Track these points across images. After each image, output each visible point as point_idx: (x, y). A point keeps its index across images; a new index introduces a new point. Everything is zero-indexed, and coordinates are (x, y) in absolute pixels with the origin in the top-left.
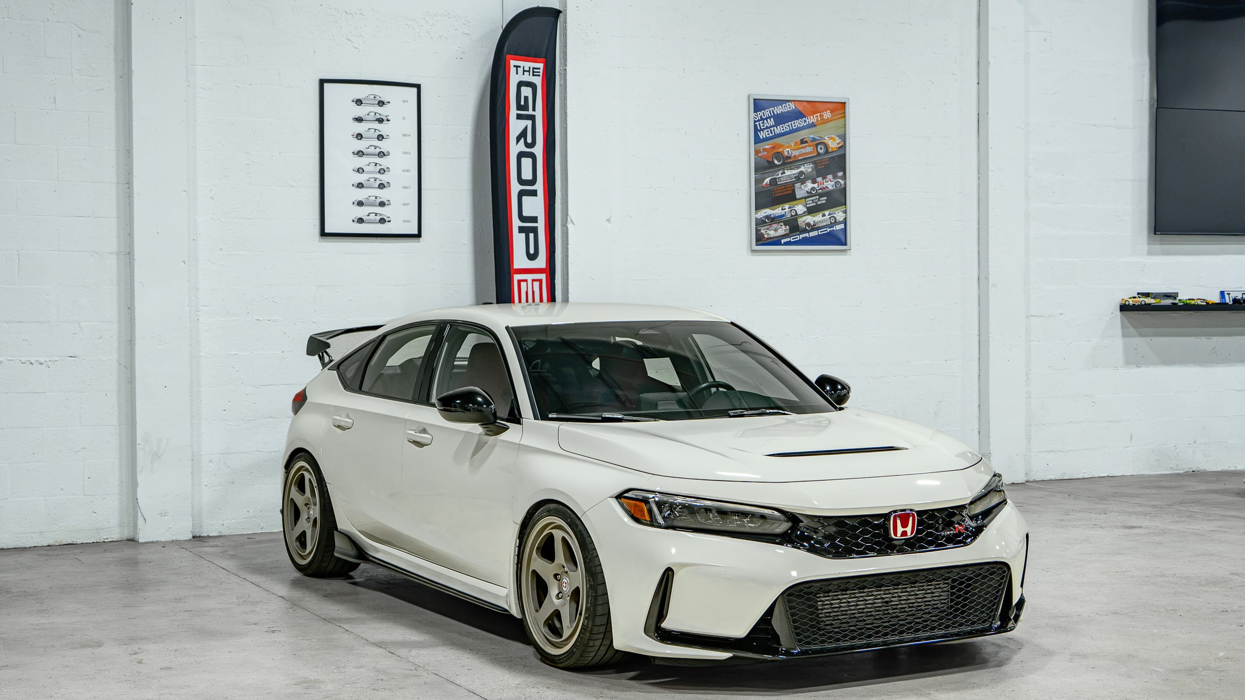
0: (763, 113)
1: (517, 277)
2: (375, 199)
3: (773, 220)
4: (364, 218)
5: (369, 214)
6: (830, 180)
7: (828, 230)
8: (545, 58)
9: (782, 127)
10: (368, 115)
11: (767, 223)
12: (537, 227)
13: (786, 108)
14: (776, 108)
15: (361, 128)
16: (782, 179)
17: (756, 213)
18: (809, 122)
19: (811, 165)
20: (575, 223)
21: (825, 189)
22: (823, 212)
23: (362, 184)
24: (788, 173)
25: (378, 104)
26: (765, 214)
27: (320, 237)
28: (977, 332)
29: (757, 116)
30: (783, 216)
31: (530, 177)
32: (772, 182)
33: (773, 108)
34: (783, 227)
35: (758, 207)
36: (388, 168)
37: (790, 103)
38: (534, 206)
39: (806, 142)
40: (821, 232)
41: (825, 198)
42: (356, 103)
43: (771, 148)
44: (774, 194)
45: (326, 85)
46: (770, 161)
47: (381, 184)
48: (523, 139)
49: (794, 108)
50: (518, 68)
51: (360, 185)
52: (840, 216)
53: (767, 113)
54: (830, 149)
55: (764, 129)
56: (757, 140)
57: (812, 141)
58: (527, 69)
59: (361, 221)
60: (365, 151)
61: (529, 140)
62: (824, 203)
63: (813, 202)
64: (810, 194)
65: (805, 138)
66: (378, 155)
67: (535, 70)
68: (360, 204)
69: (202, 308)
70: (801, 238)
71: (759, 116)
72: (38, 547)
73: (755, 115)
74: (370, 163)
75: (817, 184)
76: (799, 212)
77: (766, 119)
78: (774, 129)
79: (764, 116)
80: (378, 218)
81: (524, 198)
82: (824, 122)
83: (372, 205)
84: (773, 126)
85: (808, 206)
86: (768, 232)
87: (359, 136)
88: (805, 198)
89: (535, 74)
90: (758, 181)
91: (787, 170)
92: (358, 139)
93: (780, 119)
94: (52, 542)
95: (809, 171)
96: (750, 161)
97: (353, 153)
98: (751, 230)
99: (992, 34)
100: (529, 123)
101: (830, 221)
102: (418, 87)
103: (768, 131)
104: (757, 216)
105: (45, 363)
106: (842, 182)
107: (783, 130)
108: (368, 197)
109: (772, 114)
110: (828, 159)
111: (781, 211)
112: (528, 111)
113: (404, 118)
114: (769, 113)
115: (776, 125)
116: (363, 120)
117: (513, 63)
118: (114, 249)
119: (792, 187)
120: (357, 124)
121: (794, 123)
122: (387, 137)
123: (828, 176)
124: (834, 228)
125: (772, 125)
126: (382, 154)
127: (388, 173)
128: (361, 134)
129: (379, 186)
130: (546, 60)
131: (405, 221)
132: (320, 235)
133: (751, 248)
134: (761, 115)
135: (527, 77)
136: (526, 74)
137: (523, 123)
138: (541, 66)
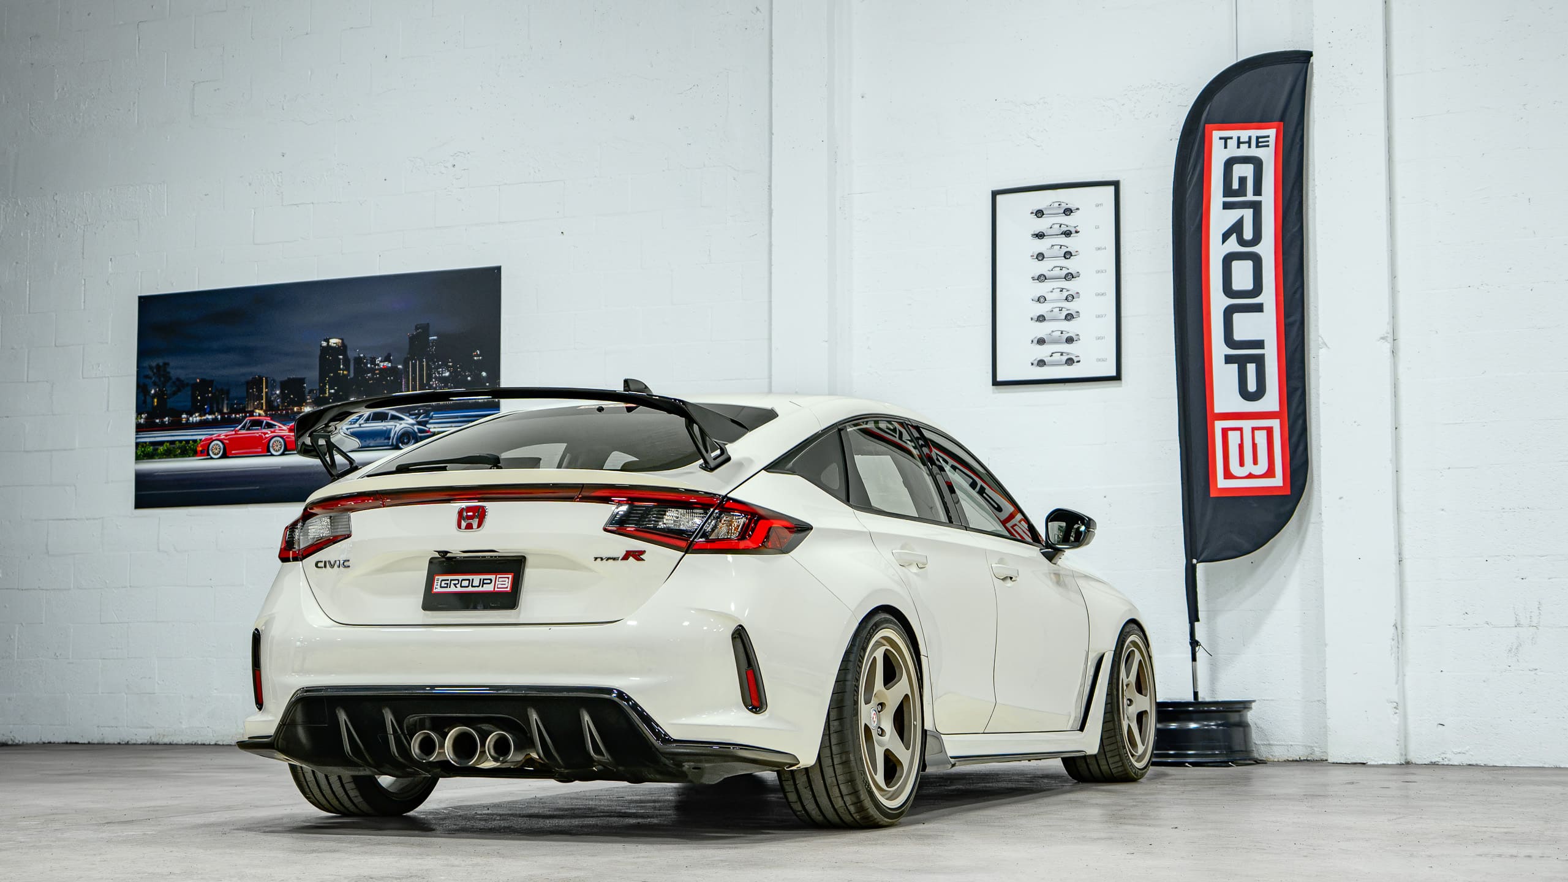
1: (1219, 425)
2: (1061, 335)
4: (1045, 359)
5: (1053, 353)
8: (1282, 119)
10: (1051, 228)
12: (1264, 354)
15: (1042, 246)
23: (1043, 316)
25: (1064, 213)
27: (995, 387)
31: (1249, 285)
36: (1078, 293)
38: (1257, 326)
42: (1036, 215)
45: (1000, 197)
47: (1068, 314)
48: (1234, 235)
50: (1228, 140)
51: (1041, 318)
58: (1244, 139)
59: (1041, 363)
60: (1047, 274)
61: (1248, 234)
66: (1065, 278)
67: (1260, 140)
68: (1041, 341)
74: (1053, 289)
80: (1065, 358)
81: (1238, 316)
83: (1056, 342)
87: (1040, 257)
89: (1260, 144)
92: (1039, 260)
100: (1248, 214)
102: (1116, 184)
108: (1050, 332)
112: (1246, 196)
113: (1097, 227)
116: (1044, 236)
117: (1216, 134)
120: (1037, 241)
122: (1076, 254)
126: (1069, 276)
127: (1077, 299)
128: (1043, 255)
129: (1066, 316)
130: (1282, 123)
131: (1099, 360)
132: (993, 385)
135: (1244, 151)
136: (1244, 147)
137: (1234, 215)
138: (1272, 133)
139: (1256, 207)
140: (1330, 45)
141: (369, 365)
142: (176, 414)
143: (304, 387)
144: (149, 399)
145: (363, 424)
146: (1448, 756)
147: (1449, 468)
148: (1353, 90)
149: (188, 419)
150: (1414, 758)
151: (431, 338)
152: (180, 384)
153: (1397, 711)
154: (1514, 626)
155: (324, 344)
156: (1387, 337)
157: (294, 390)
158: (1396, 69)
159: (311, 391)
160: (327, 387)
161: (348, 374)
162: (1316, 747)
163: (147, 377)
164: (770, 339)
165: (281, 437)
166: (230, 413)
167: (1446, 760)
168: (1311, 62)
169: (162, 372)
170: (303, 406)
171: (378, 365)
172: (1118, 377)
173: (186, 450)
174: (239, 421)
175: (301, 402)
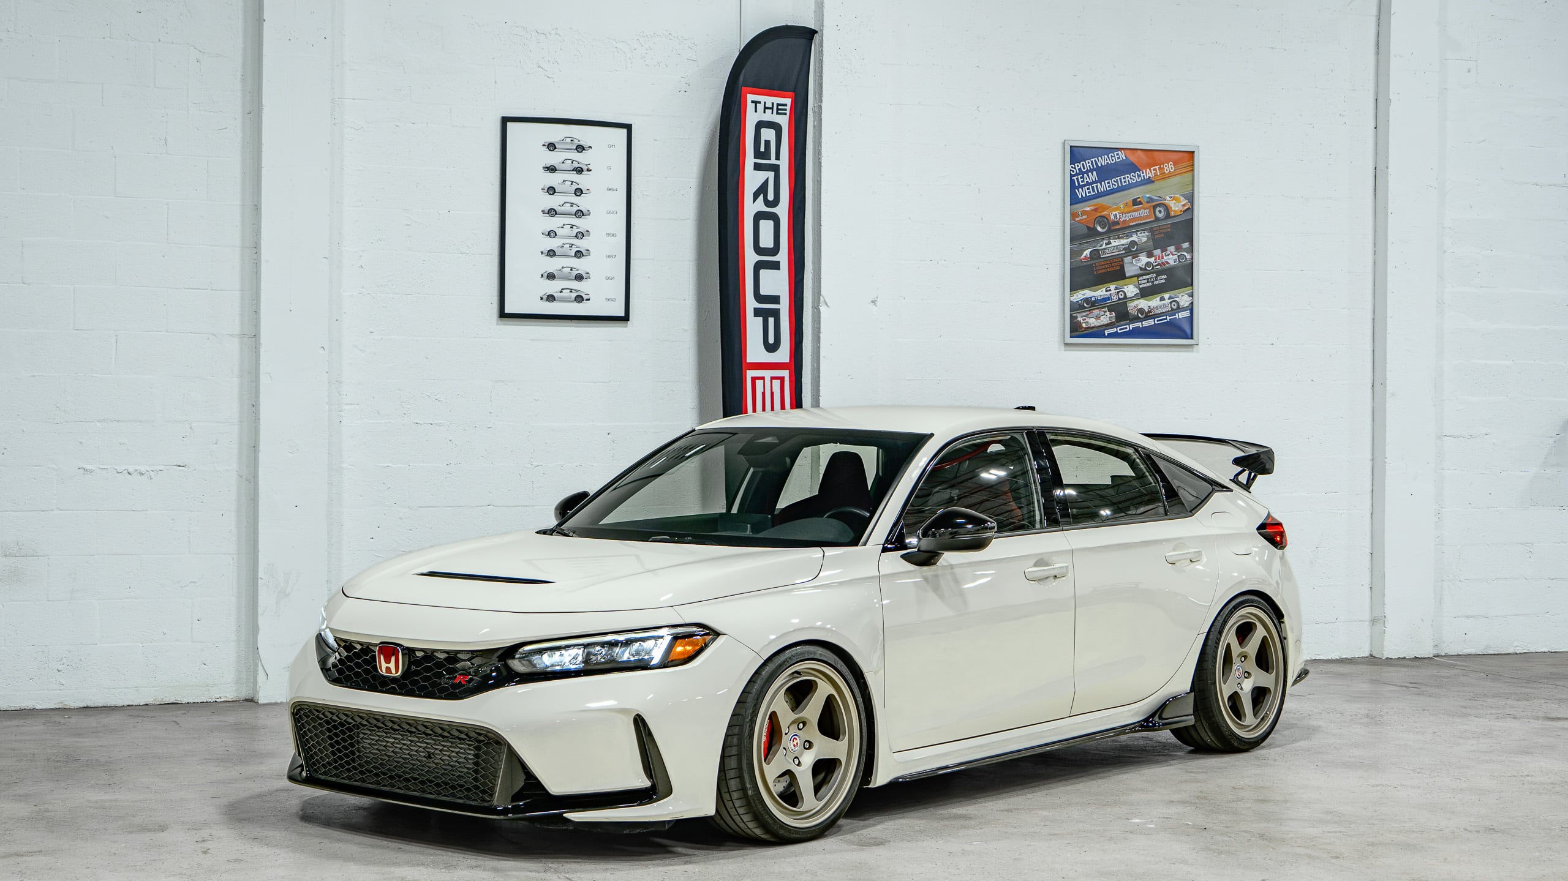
0: (1083, 164)
1: (750, 374)
2: (571, 271)
3: (1093, 304)
4: (555, 295)
5: (562, 289)
6: (1171, 253)
7: (1168, 318)
8: (792, 90)
9: (1108, 183)
10: (563, 163)
11: (1086, 308)
12: (779, 309)
13: (1113, 158)
14: (1100, 158)
15: (554, 180)
16: (1107, 251)
17: (1071, 295)
18: (1144, 176)
19: (1147, 234)
20: (828, 304)
21: (1165, 265)
22: (1161, 295)
23: (553, 251)
24: (1115, 243)
25: (576, 149)
26: (1083, 297)
27: (499, 319)
28: (1370, 457)
29: (1075, 168)
30: (1108, 299)
31: (771, 245)
32: (1092, 256)
33: (1096, 159)
34: (1108, 313)
35: (1074, 288)
36: (588, 231)
37: (1119, 152)
38: (776, 283)
39: (1140, 203)
40: (1158, 321)
41: (1165, 277)
42: (548, 148)
43: (1092, 210)
44: (1096, 271)
45: (509, 125)
46: (1090, 228)
47: (578, 252)
48: (761, 196)
49: (1124, 158)
50: (758, 104)
51: (551, 253)
52: (1184, 300)
53: (1088, 164)
54: (1173, 213)
55: (1084, 185)
56: (1075, 200)
57: (1148, 202)
58: (769, 105)
59: (551, 298)
60: (558, 209)
61: (771, 197)
62: (1162, 283)
63: (1148, 282)
64: (1144, 271)
65: (1139, 198)
66: (575, 215)
67: (780, 107)
68: (551, 276)
69: (346, 407)
70: (1131, 329)
71: (1077, 168)
72: (132, 705)
73: (1072, 167)
74: (564, 225)
75: (1154, 258)
76: (1129, 295)
77: (1087, 172)
78: (1097, 186)
79: (1084, 169)
80: (574, 295)
81: (763, 272)
82: (1164, 177)
83: (566, 278)
84: (1096, 182)
85: (1141, 286)
86: (1087, 320)
87: (551, 190)
88: (1138, 276)
89: (779, 111)
90: (1074, 254)
91: (1113, 239)
92: (550, 194)
93: (1105, 173)
94: (150, 701)
95: (1143, 241)
96: (1064, 227)
97: (543, 212)
98: (1064, 317)
99: (1394, 64)
100: (771, 175)
101: (1171, 307)
102: (628, 127)
103: (1088, 189)
104: (1072, 299)
105: (147, 473)
106: (1188, 256)
107: (1109, 187)
108: (561, 268)
109: (1095, 167)
110: (1169, 226)
111: (1105, 293)
112: (770, 159)
113: (610, 168)
114: (1090, 164)
115: (1100, 180)
116: (556, 170)
117: (750, 97)
118: (237, 330)
119: (1120, 261)
120: (548, 174)
121: (1124, 178)
122: (588, 192)
123: (1169, 248)
124: (1177, 316)
125: (1094, 180)
126: (580, 214)
127: (587, 237)
128: (553, 188)
129: (576, 254)
130: (795, 94)
131: (608, 300)
132: (498, 316)
133: (1064, 341)
134: (1081, 168)
135: (769, 116)
136: (768, 111)
137: (762, 176)
138: (788, 101)
139: (775, 169)
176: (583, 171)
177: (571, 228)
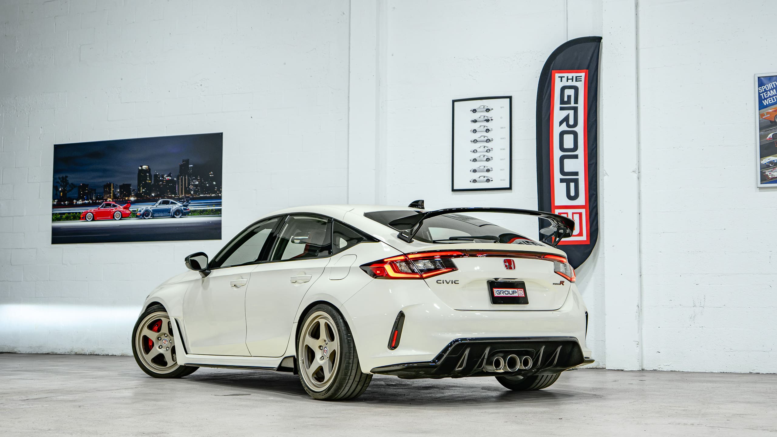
0: (767, 86)
1: (558, 211)
2: (484, 168)
3: (775, 164)
4: (477, 179)
5: (480, 177)
8: (588, 69)
10: (480, 118)
11: (771, 167)
12: (578, 178)
15: (476, 126)
17: (761, 160)
23: (476, 159)
25: (486, 111)
26: (769, 161)
29: (762, 89)
31: (571, 146)
32: (774, 136)
33: (775, 82)
35: (762, 156)
36: (492, 148)
38: (575, 165)
42: (473, 112)
43: (773, 111)
45: (456, 103)
46: (771, 121)
47: (487, 158)
48: (565, 122)
50: (563, 78)
51: (475, 160)
55: (768, 98)
56: (761, 106)
58: (570, 77)
59: (475, 181)
60: (478, 139)
61: (571, 122)
66: (486, 141)
67: (577, 78)
68: (475, 171)
71: (763, 89)
73: (759, 88)
74: (481, 147)
77: (769, 90)
78: (776, 97)
79: (767, 89)
80: (486, 179)
81: (567, 160)
83: (482, 171)
86: (772, 173)
87: (475, 131)
89: (577, 80)
90: (762, 137)
92: (474, 133)
96: (756, 122)
97: (471, 141)
98: (757, 173)
100: (571, 113)
102: (510, 98)
103: (770, 99)
104: (762, 162)
108: (479, 166)
109: (775, 87)
112: (571, 104)
113: (501, 118)
114: (771, 86)
116: (477, 121)
117: (557, 75)
120: (473, 124)
122: (492, 130)
125: (774, 94)
126: (488, 141)
127: (492, 151)
128: (476, 130)
129: (486, 160)
130: (588, 70)
131: (501, 180)
132: (452, 191)
133: (757, 186)
134: (765, 88)
135: (570, 83)
136: (570, 81)
137: (565, 113)
138: (583, 75)
139: (575, 109)
140: (610, 34)
141: (161, 178)
142: (71, 200)
143: (130, 188)
144: (58, 194)
145: (158, 206)
146: (661, 367)
147: (664, 232)
148: (621, 55)
149: (76, 203)
150: (646, 367)
151: (190, 166)
152: (73, 186)
153: (638, 346)
154: (692, 306)
155: (140, 168)
156: (636, 171)
157: (126, 189)
158: (641, 46)
159: (134, 190)
160: (141, 188)
161: (151, 183)
162: (601, 362)
163: (58, 182)
164: (348, 168)
165: (120, 211)
166: (97, 199)
167: (660, 368)
168: (601, 42)
169: (64, 180)
170: (130, 197)
171: (165, 178)
172: (510, 188)
173: (76, 217)
174: (100, 204)
175: (129, 195)
176: (489, 120)
177: (484, 147)
